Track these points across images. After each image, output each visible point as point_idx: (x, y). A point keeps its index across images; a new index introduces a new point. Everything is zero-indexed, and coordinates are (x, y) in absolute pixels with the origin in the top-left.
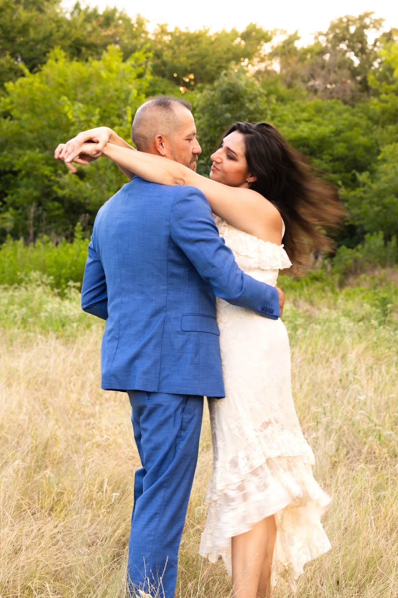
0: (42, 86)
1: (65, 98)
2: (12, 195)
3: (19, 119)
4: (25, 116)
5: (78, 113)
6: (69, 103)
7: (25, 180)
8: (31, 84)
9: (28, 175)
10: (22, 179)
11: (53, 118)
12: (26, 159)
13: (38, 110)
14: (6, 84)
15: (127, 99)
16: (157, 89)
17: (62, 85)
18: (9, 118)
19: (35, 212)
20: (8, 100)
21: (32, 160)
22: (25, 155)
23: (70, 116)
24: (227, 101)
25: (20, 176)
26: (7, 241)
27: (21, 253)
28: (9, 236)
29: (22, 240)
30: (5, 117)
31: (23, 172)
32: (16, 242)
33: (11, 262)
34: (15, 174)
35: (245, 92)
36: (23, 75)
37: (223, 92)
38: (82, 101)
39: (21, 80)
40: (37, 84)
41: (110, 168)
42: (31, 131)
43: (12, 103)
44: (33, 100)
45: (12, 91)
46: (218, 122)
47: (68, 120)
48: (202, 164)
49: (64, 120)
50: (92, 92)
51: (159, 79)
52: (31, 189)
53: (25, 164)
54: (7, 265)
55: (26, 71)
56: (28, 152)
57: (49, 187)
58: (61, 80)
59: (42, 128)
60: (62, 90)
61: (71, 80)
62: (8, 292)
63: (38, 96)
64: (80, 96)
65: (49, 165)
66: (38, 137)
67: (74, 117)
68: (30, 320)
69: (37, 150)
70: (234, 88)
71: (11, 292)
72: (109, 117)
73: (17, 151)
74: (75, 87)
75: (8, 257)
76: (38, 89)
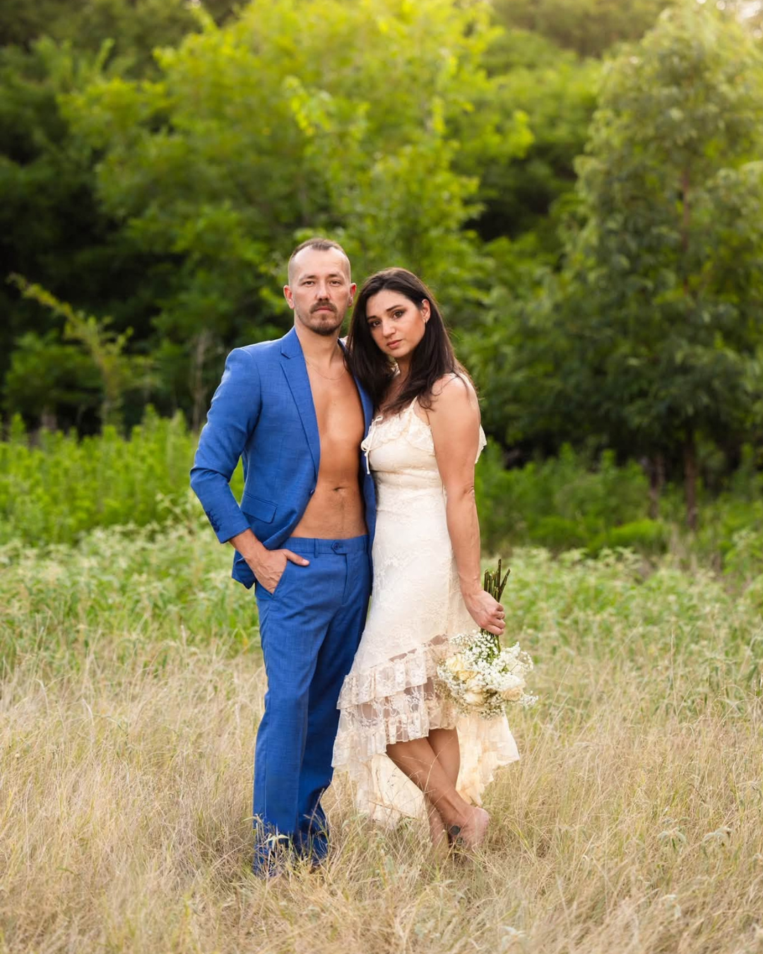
0: (239, 54)
1: (292, 82)
2: (171, 311)
3: (187, 133)
4: (200, 126)
5: (318, 115)
6: (302, 92)
7: (201, 276)
8: (215, 49)
9: (208, 262)
10: (192, 274)
11: (266, 131)
12: (201, 224)
13: (229, 110)
14: (157, 52)
15: (432, 82)
16: (515, 57)
17: (288, 53)
18: (164, 130)
19: (207, 351)
20: (159, 88)
21: (214, 228)
22: (199, 216)
23: (303, 124)
24: (675, 78)
25: (189, 265)
26: (145, 420)
27: (175, 448)
28: (149, 409)
29: (178, 417)
30: (155, 130)
31: (196, 256)
32: (166, 422)
33: (151, 469)
34: (178, 259)
35: (717, 59)
36: (199, 30)
37: (663, 58)
38: (333, 89)
39: (191, 41)
40: (227, 50)
41: (393, 243)
42: (212, 161)
43: (168, 94)
44: (218, 85)
45: (170, 66)
46: (650, 131)
47: (300, 131)
48: (611, 232)
49: (292, 132)
50: (358, 69)
51: (520, 34)
52: (214, 296)
53: (199, 237)
54: (139, 476)
55: (207, 20)
56: (207, 209)
57: (255, 291)
58: (286, 42)
59: (240, 153)
60: (286, 62)
61: (307, 42)
62: (132, 541)
63: (231, 77)
64: (330, 77)
65: (256, 238)
66: (231, 175)
67: (311, 124)
68: (173, 608)
69: (227, 204)
70: (689, 47)
71: (141, 542)
72: (397, 126)
73: (182, 207)
74: (317, 56)
75: (143, 459)
76: (231, 60)
